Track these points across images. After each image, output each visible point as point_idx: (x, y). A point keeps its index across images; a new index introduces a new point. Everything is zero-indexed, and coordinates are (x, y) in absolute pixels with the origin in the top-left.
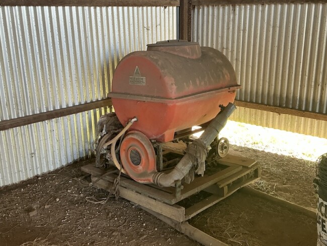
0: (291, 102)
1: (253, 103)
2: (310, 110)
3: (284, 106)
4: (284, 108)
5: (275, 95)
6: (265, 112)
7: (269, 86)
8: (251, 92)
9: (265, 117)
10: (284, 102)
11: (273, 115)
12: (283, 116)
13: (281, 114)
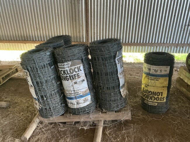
0: (29, 38)
1: (12, 40)
2: (37, 40)
3: (27, 40)
4: (26, 41)
5: (21, 36)
6: (19, 44)
7: (18, 32)
8: (10, 36)
9: (20, 46)
10: (26, 38)
11: (23, 44)
12: (27, 44)
13: (26, 44)
